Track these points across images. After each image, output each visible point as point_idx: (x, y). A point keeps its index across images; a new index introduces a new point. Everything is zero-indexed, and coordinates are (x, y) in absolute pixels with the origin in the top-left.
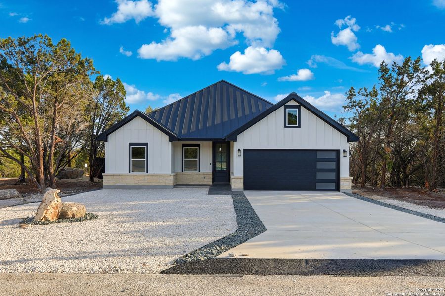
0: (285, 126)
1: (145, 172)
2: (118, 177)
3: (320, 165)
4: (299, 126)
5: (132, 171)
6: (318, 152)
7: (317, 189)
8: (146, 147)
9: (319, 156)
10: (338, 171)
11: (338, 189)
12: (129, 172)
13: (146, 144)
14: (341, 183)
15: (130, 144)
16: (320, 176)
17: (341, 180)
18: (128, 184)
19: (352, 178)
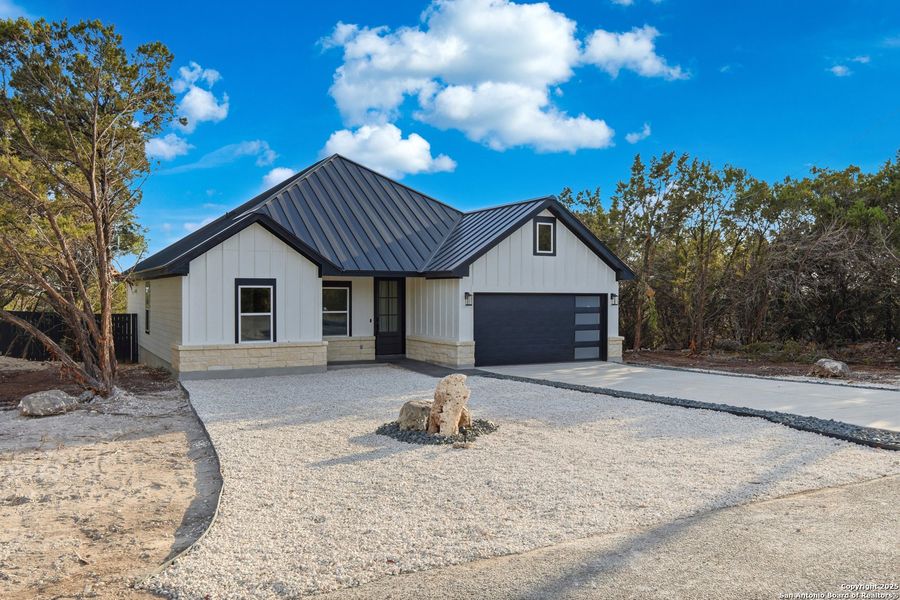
0: (535, 253)
1: (269, 339)
2: (213, 353)
3: (580, 319)
4: (554, 254)
5: (244, 339)
6: (577, 298)
7: (576, 357)
8: (271, 287)
9: (580, 303)
10: (603, 327)
11: (603, 356)
12: (237, 341)
13: (273, 282)
14: (610, 347)
15: (238, 282)
16: (580, 336)
17: (609, 343)
18: (236, 368)
19: (623, 338)
